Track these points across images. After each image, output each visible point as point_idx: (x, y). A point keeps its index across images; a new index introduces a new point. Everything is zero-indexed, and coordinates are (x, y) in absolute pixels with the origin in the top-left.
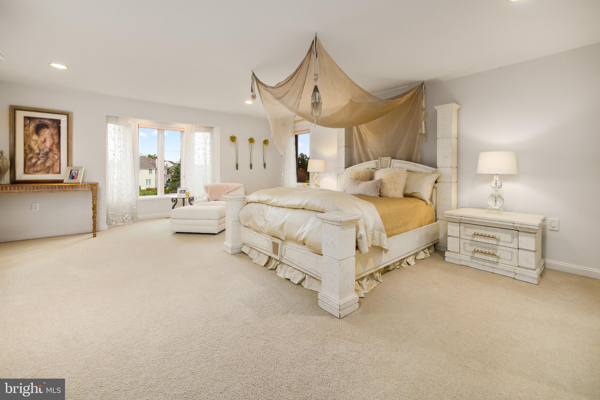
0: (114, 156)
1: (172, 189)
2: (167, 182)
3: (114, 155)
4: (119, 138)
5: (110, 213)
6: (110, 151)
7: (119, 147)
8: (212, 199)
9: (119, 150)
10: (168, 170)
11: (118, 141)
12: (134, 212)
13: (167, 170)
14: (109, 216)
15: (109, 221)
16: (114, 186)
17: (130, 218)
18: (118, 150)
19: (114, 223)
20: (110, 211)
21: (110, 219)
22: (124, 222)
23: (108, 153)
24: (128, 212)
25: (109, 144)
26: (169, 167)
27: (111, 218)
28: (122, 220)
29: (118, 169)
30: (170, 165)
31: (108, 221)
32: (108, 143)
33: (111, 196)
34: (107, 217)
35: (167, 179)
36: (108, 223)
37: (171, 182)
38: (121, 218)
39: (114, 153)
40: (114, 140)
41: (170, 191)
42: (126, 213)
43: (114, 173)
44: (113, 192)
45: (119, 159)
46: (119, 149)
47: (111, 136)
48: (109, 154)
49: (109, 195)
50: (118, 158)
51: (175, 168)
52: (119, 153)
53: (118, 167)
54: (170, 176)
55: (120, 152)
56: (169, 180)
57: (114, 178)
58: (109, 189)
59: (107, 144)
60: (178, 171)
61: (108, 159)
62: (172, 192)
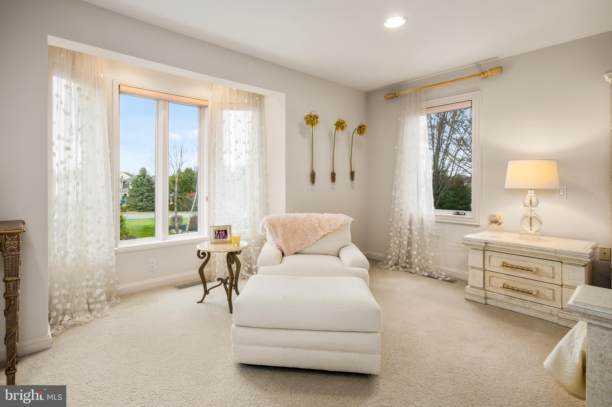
0: (68, 151)
1: (129, 206)
2: (123, 197)
3: (68, 148)
4: (79, 110)
5: (56, 293)
6: (59, 138)
7: (79, 130)
8: (289, 250)
9: (80, 139)
10: (124, 183)
11: (77, 117)
12: (112, 282)
13: (122, 183)
14: (55, 301)
15: (54, 314)
16: (67, 226)
17: (103, 298)
18: (77, 139)
19: (67, 318)
20: (58, 289)
21: (57, 310)
22: (90, 311)
23: (53, 144)
24: (100, 284)
25: (55, 123)
26: (125, 179)
27: (59, 306)
28: (86, 307)
29: (78, 184)
30: (126, 177)
31: (52, 314)
32: (54, 120)
33: (59, 250)
34: (50, 302)
35: (123, 193)
36: (51, 320)
37: (128, 198)
38: (85, 301)
39: (68, 145)
40: (67, 114)
41: (127, 208)
42: (95, 287)
43: (68, 193)
44: (66, 241)
45: (79, 160)
46: (80, 136)
47: (61, 103)
48: (54, 148)
49: (56, 247)
50: (76, 158)
51: (134, 180)
52: (79, 145)
53: (76, 178)
54: (127, 191)
55: (81, 143)
56: (125, 195)
57: (66, 205)
58: (55, 233)
59: (52, 123)
60: (137, 184)
61: (54, 158)
62: (130, 210)
